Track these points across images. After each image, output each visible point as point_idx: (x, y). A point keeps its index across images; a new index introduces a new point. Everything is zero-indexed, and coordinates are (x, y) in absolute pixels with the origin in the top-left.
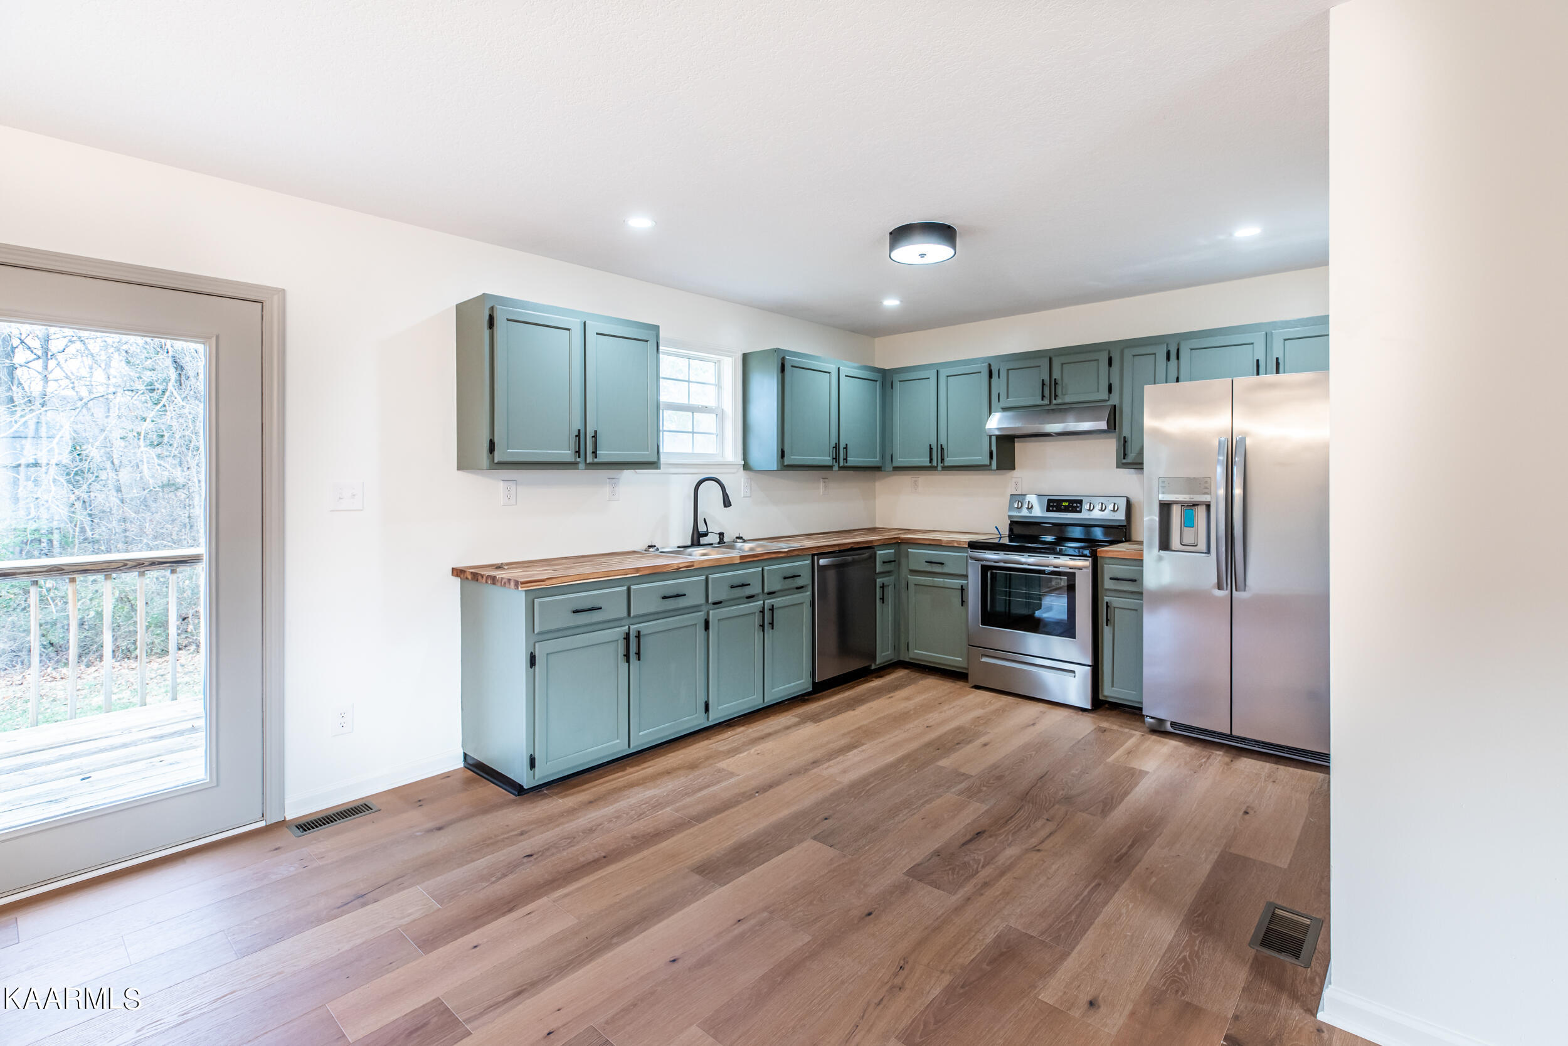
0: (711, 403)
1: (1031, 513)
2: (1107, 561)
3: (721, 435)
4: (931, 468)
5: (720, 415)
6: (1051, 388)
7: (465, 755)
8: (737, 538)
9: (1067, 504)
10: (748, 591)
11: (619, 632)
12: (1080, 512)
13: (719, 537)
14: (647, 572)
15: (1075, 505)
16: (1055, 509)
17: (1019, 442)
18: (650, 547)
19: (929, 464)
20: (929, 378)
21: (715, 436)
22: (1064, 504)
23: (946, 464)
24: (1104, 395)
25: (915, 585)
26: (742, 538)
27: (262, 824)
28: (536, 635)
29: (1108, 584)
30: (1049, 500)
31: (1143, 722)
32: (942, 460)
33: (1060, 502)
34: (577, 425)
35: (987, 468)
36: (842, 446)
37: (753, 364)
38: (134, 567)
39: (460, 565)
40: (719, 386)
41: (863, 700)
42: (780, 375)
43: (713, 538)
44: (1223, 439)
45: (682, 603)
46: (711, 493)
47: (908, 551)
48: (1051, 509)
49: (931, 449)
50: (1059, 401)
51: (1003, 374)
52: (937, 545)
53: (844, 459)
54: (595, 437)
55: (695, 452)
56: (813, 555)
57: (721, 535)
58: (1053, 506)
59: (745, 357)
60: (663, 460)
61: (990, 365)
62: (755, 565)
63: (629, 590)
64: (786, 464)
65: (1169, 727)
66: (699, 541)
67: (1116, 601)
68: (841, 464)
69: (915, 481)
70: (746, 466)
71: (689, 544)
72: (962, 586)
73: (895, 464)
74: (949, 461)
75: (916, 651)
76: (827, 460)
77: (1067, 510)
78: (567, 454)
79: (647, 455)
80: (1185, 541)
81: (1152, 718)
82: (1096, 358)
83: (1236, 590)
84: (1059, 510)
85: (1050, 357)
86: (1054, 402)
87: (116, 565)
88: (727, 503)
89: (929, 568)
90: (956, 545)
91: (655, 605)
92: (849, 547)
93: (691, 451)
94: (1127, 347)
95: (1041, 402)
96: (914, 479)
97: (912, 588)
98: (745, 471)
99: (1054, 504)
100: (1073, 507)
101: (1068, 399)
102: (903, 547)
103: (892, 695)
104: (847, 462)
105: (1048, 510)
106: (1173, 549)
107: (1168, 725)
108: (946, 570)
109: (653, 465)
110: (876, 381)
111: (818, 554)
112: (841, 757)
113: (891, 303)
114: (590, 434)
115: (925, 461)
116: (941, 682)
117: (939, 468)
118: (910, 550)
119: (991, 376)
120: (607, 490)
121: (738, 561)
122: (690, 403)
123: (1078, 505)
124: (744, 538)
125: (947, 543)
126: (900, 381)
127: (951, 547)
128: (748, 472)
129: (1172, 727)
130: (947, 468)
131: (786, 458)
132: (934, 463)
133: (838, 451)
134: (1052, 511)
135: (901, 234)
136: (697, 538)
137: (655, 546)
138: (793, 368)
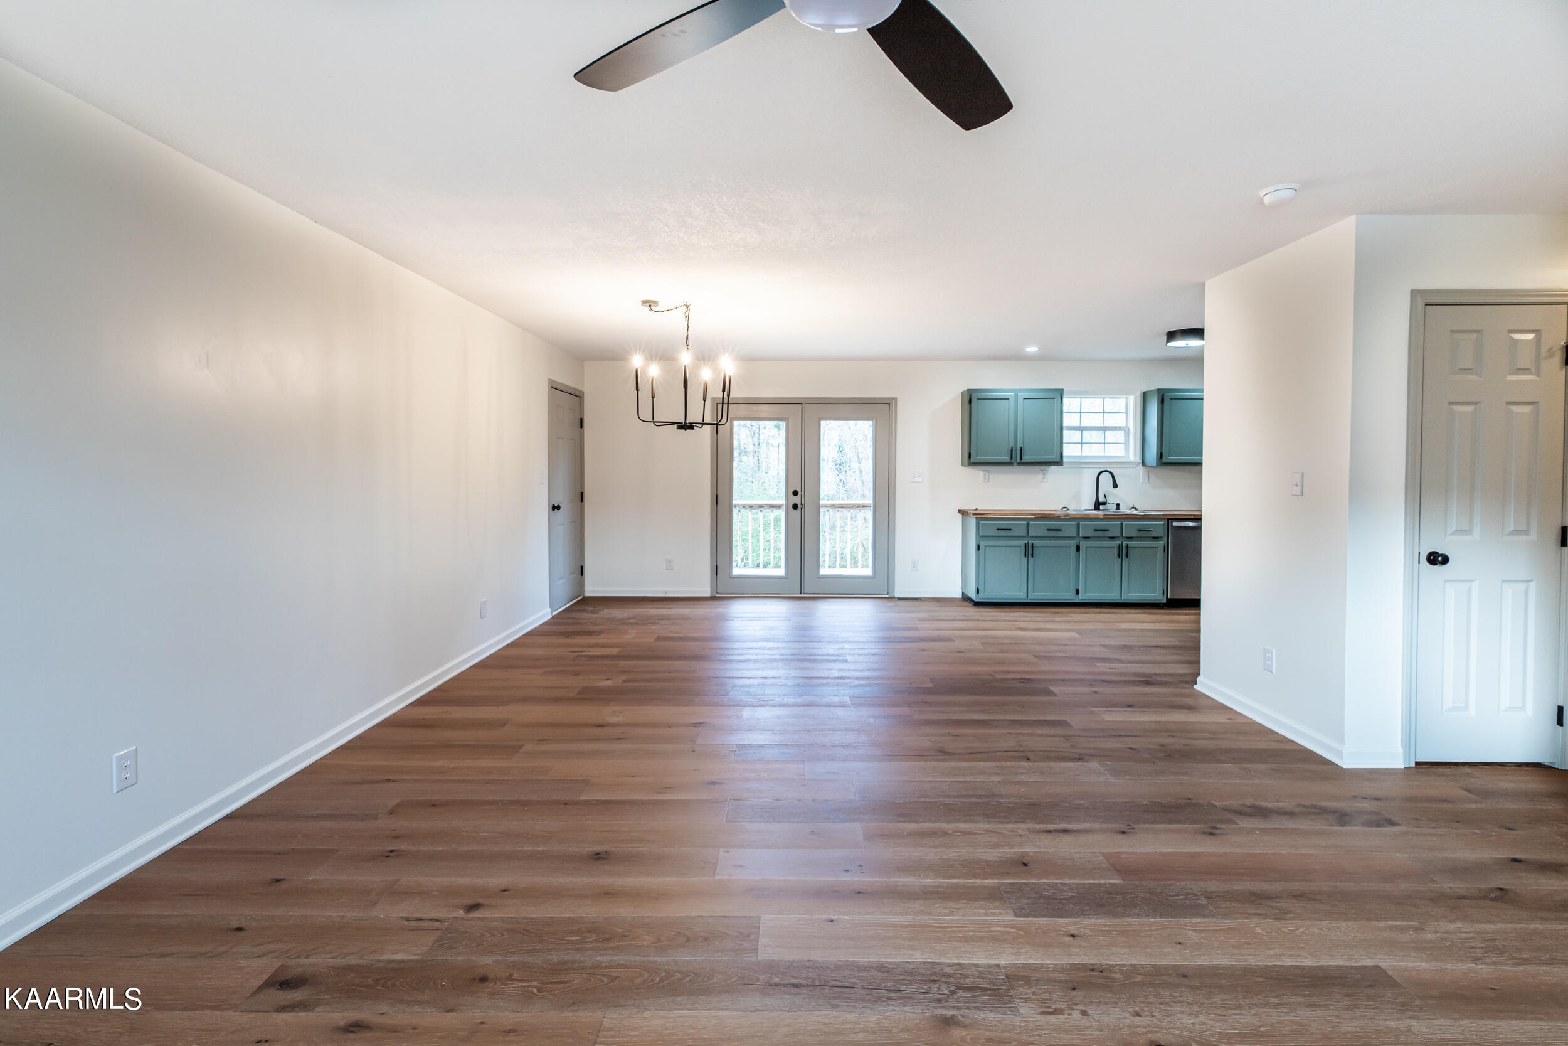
0: (1123, 424)
3: (1125, 444)
5: (1126, 432)
7: (963, 593)
8: (1132, 508)
10: (1109, 534)
11: (1022, 543)
13: (1116, 506)
14: (1039, 516)
18: (1064, 508)
21: (1122, 445)
26: (1135, 508)
27: (887, 596)
28: (981, 537)
34: (1012, 444)
37: (1148, 398)
38: (857, 507)
39: (962, 508)
42: (1160, 405)
43: (1111, 507)
45: (1060, 534)
46: (1105, 479)
54: (1021, 450)
55: (1106, 455)
56: (1168, 519)
57: (1118, 505)
59: (1144, 394)
60: (1065, 459)
62: (1117, 520)
63: (1028, 525)
64: (1163, 462)
66: (1099, 507)
70: (1143, 463)
71: (1093, 508)
78: (1007, 458)
79: (1055, 457)
87: (851, 506)
88: (1115, 485)
91: (1043, 532)
93: (1103, 455)
98: (1141, 466)
109: (1059, 462)
111: (1171, 519)
114: (1019, 449)
120: (1040, 477)
121: (1102, 517)
124: (1137, 508)
128: (1144, 467)
131: (1162, 458)
135: (1171, 335)
136: (1098, 505)
137: (1067, 507)
138: (1168, 399)
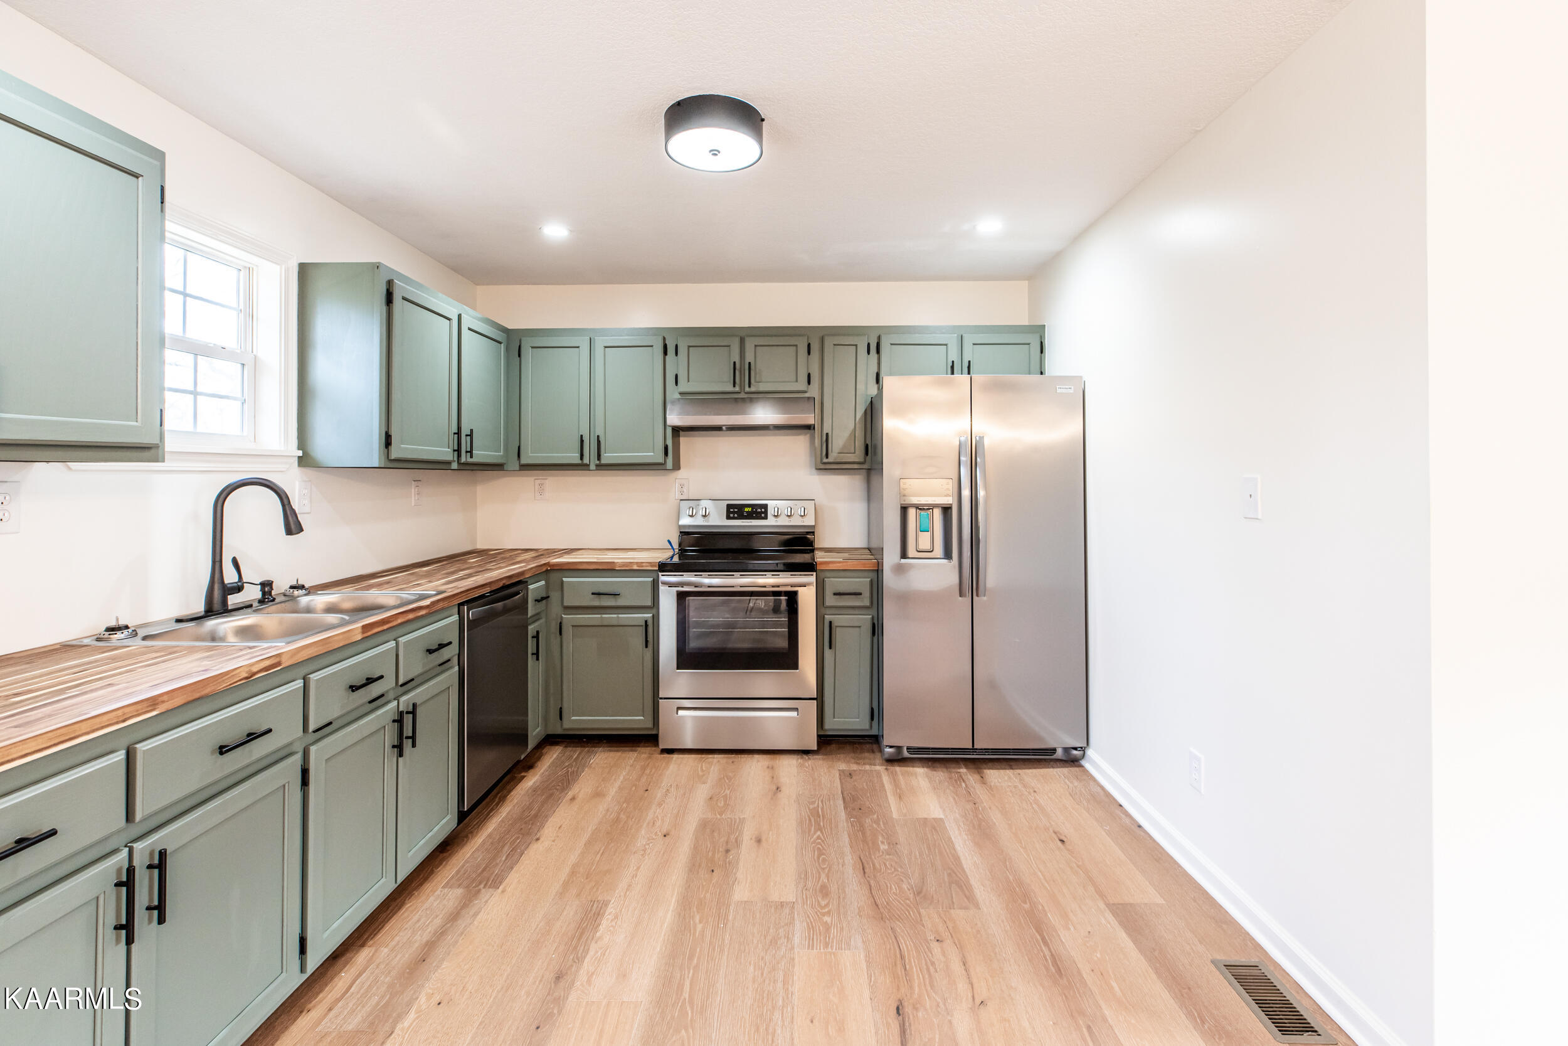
0: (231, 342)
1: (708, 521)
2: (828, 574)
3: (250, 401)
4: (582, 467)
5: (251, 367)
6: (742, 373)
8: (292, 587)
9: (750, 509)
10: (377, 690)
11: (100, 874)
12: (766, 518)
13: (263, 590)
15: (759, 510)
16: (736, 515)
17: (685, 436)
18: (109, 628)
19: (579, 462)
20: (578, 347)
21: (239, 403)
22: (746, 510)
23: (603, 461)
24: (801, 385)
25: (573, 626)
26: (302, 587)
29: (830, 600)
30: (729, 507)
31: (881, 751)
32: (599, 457)
33: (741, 507)
35: (660, 467)
36: (465, 431)
37: (320, 285)
40: (248, 313)
41: (536, 816)
42: (384, 308)
43: (252, 593)
44: (963, 439)
45: (258, 750)
47: (562, 582)
48: (732, 515)
49: (582, 441)
50: (753, 389)
51: (682, 351)
52: (609, 569)
53: (467, 452)
55: (198, 431)
56: (460, 606)
57: (266, 586)
58: (734, 513)
59: (304, 270)
61: (664, 339)
62: (384, 637)
63: (131, 757)
64: (393, 456)
65: (906, 754)
66: (224, 602)
67: (839, 619)
68: (463, 460)
69: (541, 485)
70: (305, 460)
71: (202, 609)
72: (646, 622)
73: (524, 461)
74: (608, 457)
75: (573, 718)
76: (444, 452)
77: (750, 516)
79: (141, 432)
80: (921, 547)
81: (891, 747)
82: (795, 344)
83: (977, 595)
84: (741, 516)
85: (742, 336)
86: (747, 389)
88: (296, 527)
89: (596, 602)
90: (635, 567)
91: (196, 774)
92: (501, 584)
94: (828, 335)
95: (730, 388)
96: (538, 482)
97: (568, 631)
98: (300, 468)
99: (735, 511)
100: (756, 512)
101: (763, 387)
102: (554, 576)
103: (570, 794)
104: (471, 457)
105: (728, 518)
106: (910, 556)
107: (905, 749)
108: (620, 602)
109: (153, 452)
110: (500, 343)
111: (466, 602)
112: (593, 947)
113: (556, 232)
115: (574, 458)
116: (619, 754)
117: (593, 467)
118: (564, 579)
119: (665, 353)
122: (188, 335)
123: (763, 510)
124: (307, 586)
125: (623, 566)
126: (532, 347)
127: (628, 571)
128: (309, 471)
129: (908, 752)
130: (601, 467)
131: (393, 447)
132: (586, 461)
133: (461, 440)
134: (734, 518)
136: (220, 598)
137: (127, 627)
138: (404, 301)
